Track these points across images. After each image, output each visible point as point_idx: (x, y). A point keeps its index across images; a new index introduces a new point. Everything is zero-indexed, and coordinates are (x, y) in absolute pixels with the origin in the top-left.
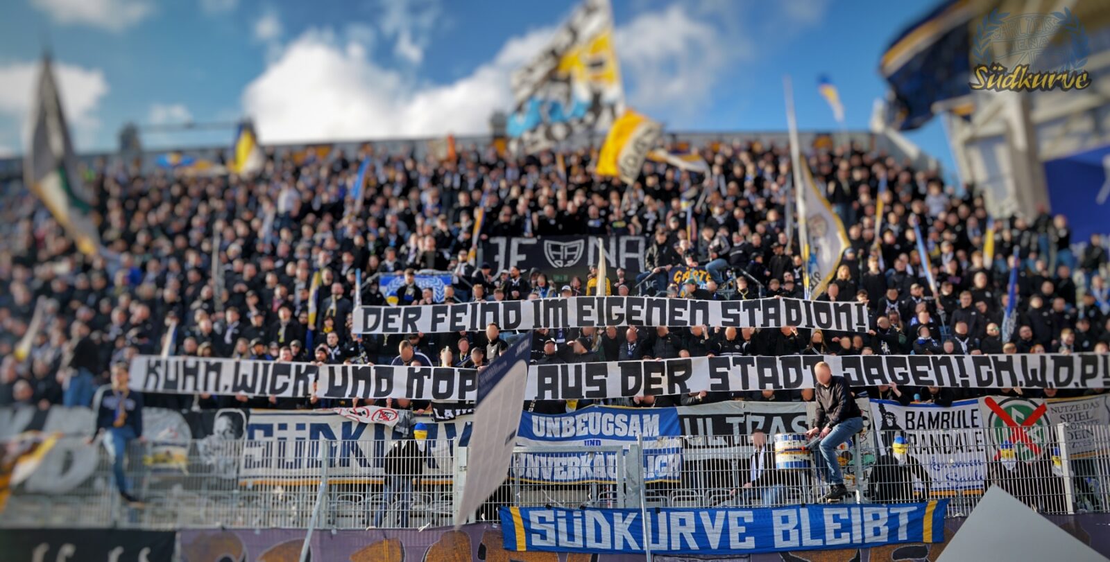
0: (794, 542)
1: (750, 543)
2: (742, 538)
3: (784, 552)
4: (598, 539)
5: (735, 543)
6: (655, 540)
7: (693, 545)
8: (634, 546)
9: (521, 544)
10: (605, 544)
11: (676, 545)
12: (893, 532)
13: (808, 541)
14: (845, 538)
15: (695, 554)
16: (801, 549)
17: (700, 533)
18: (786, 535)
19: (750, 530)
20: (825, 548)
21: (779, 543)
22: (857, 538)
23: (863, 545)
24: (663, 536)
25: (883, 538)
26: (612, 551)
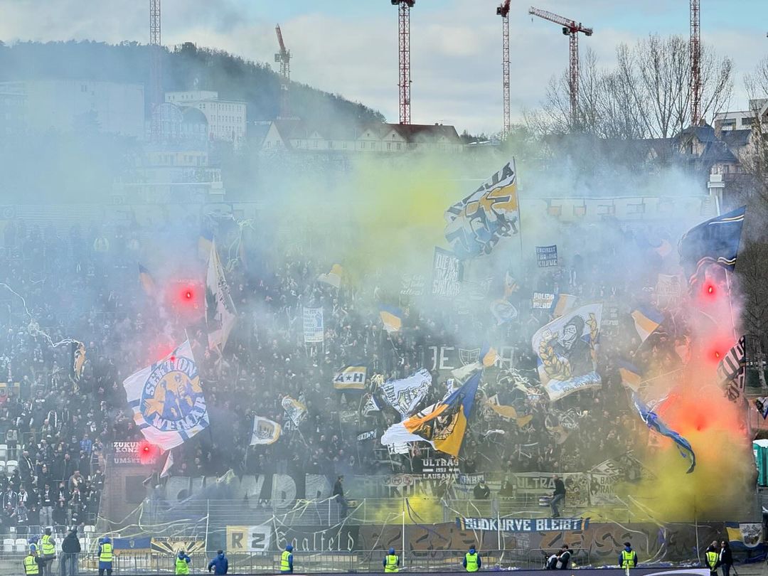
0: (542, 529)
1: (529, 529)
2: (527, 527)
3: (540, 531)
4: (485, 527)
5: (525, 529)
6: (502, 528)
7: (513, 529)
8: (496, 529)
9: (463, 528)
10: (487, 529)
11: (508, 529)
12: (572, 527)
13: (546, 529)
14: (557, 528)
15: (513, 532)
16: (544, 531)
17: (515, 526)
18: (540, 527)
19: (529, 525)
20: (551, 531)
21: (538, 529)
22: (561, 528)
23: (563, 530)
24: (504, 527)
25: (569, 528)
26: (489, 530)
